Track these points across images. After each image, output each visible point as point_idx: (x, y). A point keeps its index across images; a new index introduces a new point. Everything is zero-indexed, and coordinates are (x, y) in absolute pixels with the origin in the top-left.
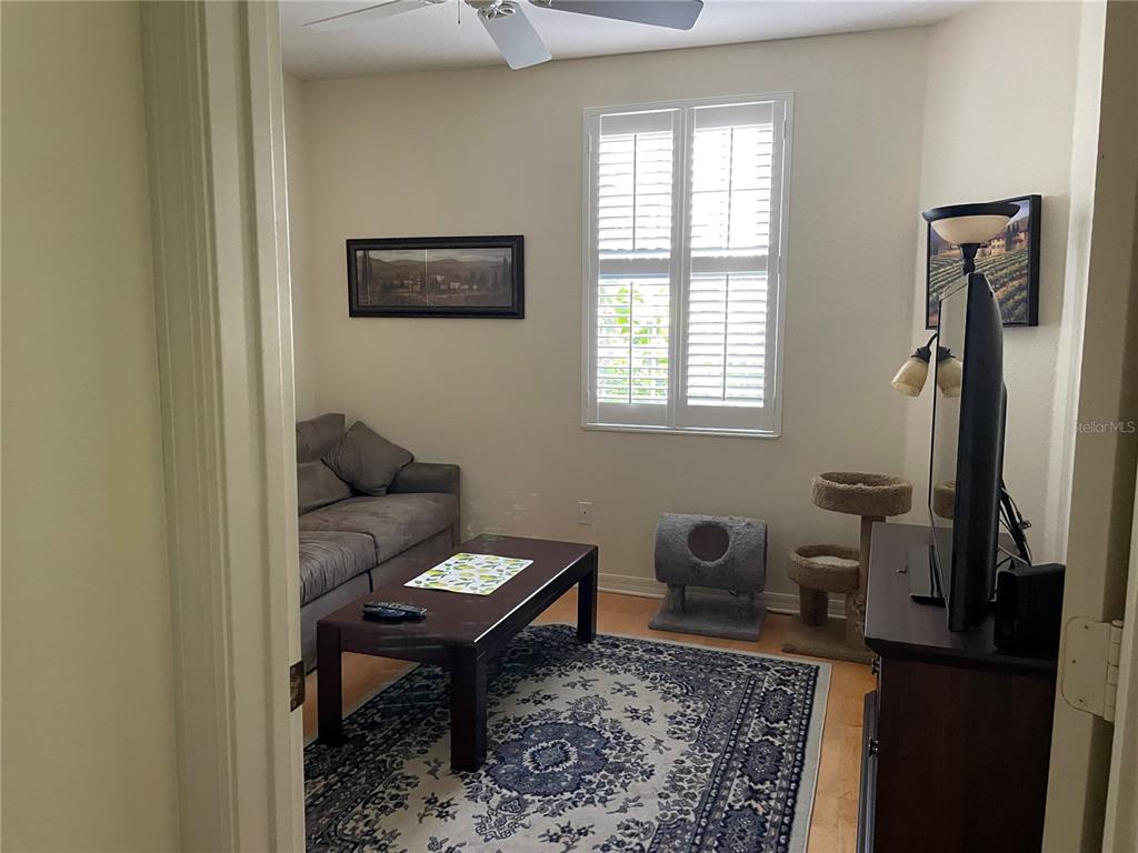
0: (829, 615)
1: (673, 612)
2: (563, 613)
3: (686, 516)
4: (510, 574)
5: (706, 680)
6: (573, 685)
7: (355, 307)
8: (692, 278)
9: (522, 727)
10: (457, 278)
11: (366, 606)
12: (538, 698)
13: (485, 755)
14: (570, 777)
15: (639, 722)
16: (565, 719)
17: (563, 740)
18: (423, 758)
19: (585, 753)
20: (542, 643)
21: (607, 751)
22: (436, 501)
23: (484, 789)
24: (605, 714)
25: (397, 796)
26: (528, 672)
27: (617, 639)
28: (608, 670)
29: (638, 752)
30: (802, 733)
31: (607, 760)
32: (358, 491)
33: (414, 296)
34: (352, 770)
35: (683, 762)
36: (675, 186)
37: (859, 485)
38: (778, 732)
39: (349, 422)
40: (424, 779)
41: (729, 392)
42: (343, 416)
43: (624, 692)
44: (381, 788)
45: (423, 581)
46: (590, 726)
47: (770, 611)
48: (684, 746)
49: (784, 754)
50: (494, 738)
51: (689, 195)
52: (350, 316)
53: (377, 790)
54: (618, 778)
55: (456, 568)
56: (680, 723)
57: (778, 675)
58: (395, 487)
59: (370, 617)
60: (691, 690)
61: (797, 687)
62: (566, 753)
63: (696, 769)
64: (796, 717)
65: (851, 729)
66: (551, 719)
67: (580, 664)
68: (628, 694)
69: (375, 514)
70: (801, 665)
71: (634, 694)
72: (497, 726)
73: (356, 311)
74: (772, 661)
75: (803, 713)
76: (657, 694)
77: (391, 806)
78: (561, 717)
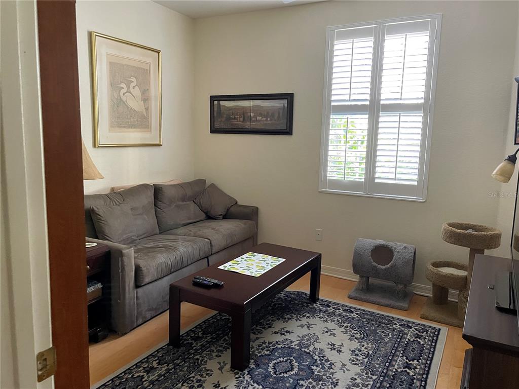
0: (449, 299)
1: (361, 290)
2: (302, 286)
3: (371, 240)
4: (271, 266)
5: (375, 330)
6: (302, 326)
7: (213, 128)
8: (380, 115)
9: (272, 348)
10: (261, 115)
11: (195, 278)
12: (283, 331)
13: (249, 362)
14: (292, 381)
15: (334, 352)
16: (295, 345)
17: (292, 358)
18: (218, 360)
19: (302, 367)
20: (290, 301)
21: (314, 368)
22: (245, 224)
23: (245, 382)
24: (317, 345)
25: (200, 380)
26: (281, 317)
27: (330, 302)
28: (322, 319)
29: (331, 370)
30: (427, 369)
31: (313, 373)
32: (209, 217)
33: (239, 123)
34: (181, 362)
35: (356, 379)
36: (373, 66)
37: (470, 231)
38: (412, 367)
39: (208, 183)
40: (216, 372)
41: (398, 176)
42: (205, 180)
43: (329, 333)
44: (193, 375)
45: (227, 266)
46: (308, 351)
47: (415, 294)
48: (357, 369)
49: (415, 381)
50: (256, 352)
51: (381, 71)
52: (211, 133)
53: (191, 376)
54: (318, 384)
55: (246, 260)
56: (357, 355)
57: (416, 332)
58: (227, 216)
59: (196, 284)
60: (365, 337)
61: (426, 340)
62: (292, 366)
63: (363, 385)
64: (424, 359)
65: (456, 369)
66: (288, 344)
67: (308, 315)
68: (331, 335)
69: (213, 229)
70: (430, 327)
71: (334, 335)
72: (259, 346)
73: (213, 131)
74: (413, 323)
75: (429, 357)
76: (347, 336)
77: (196, 386)
78: (293, 344)
